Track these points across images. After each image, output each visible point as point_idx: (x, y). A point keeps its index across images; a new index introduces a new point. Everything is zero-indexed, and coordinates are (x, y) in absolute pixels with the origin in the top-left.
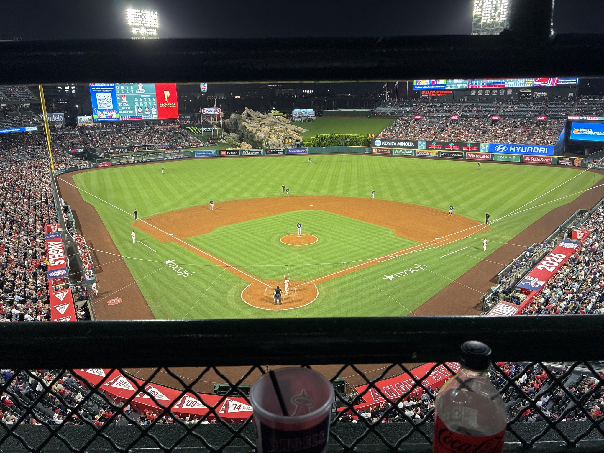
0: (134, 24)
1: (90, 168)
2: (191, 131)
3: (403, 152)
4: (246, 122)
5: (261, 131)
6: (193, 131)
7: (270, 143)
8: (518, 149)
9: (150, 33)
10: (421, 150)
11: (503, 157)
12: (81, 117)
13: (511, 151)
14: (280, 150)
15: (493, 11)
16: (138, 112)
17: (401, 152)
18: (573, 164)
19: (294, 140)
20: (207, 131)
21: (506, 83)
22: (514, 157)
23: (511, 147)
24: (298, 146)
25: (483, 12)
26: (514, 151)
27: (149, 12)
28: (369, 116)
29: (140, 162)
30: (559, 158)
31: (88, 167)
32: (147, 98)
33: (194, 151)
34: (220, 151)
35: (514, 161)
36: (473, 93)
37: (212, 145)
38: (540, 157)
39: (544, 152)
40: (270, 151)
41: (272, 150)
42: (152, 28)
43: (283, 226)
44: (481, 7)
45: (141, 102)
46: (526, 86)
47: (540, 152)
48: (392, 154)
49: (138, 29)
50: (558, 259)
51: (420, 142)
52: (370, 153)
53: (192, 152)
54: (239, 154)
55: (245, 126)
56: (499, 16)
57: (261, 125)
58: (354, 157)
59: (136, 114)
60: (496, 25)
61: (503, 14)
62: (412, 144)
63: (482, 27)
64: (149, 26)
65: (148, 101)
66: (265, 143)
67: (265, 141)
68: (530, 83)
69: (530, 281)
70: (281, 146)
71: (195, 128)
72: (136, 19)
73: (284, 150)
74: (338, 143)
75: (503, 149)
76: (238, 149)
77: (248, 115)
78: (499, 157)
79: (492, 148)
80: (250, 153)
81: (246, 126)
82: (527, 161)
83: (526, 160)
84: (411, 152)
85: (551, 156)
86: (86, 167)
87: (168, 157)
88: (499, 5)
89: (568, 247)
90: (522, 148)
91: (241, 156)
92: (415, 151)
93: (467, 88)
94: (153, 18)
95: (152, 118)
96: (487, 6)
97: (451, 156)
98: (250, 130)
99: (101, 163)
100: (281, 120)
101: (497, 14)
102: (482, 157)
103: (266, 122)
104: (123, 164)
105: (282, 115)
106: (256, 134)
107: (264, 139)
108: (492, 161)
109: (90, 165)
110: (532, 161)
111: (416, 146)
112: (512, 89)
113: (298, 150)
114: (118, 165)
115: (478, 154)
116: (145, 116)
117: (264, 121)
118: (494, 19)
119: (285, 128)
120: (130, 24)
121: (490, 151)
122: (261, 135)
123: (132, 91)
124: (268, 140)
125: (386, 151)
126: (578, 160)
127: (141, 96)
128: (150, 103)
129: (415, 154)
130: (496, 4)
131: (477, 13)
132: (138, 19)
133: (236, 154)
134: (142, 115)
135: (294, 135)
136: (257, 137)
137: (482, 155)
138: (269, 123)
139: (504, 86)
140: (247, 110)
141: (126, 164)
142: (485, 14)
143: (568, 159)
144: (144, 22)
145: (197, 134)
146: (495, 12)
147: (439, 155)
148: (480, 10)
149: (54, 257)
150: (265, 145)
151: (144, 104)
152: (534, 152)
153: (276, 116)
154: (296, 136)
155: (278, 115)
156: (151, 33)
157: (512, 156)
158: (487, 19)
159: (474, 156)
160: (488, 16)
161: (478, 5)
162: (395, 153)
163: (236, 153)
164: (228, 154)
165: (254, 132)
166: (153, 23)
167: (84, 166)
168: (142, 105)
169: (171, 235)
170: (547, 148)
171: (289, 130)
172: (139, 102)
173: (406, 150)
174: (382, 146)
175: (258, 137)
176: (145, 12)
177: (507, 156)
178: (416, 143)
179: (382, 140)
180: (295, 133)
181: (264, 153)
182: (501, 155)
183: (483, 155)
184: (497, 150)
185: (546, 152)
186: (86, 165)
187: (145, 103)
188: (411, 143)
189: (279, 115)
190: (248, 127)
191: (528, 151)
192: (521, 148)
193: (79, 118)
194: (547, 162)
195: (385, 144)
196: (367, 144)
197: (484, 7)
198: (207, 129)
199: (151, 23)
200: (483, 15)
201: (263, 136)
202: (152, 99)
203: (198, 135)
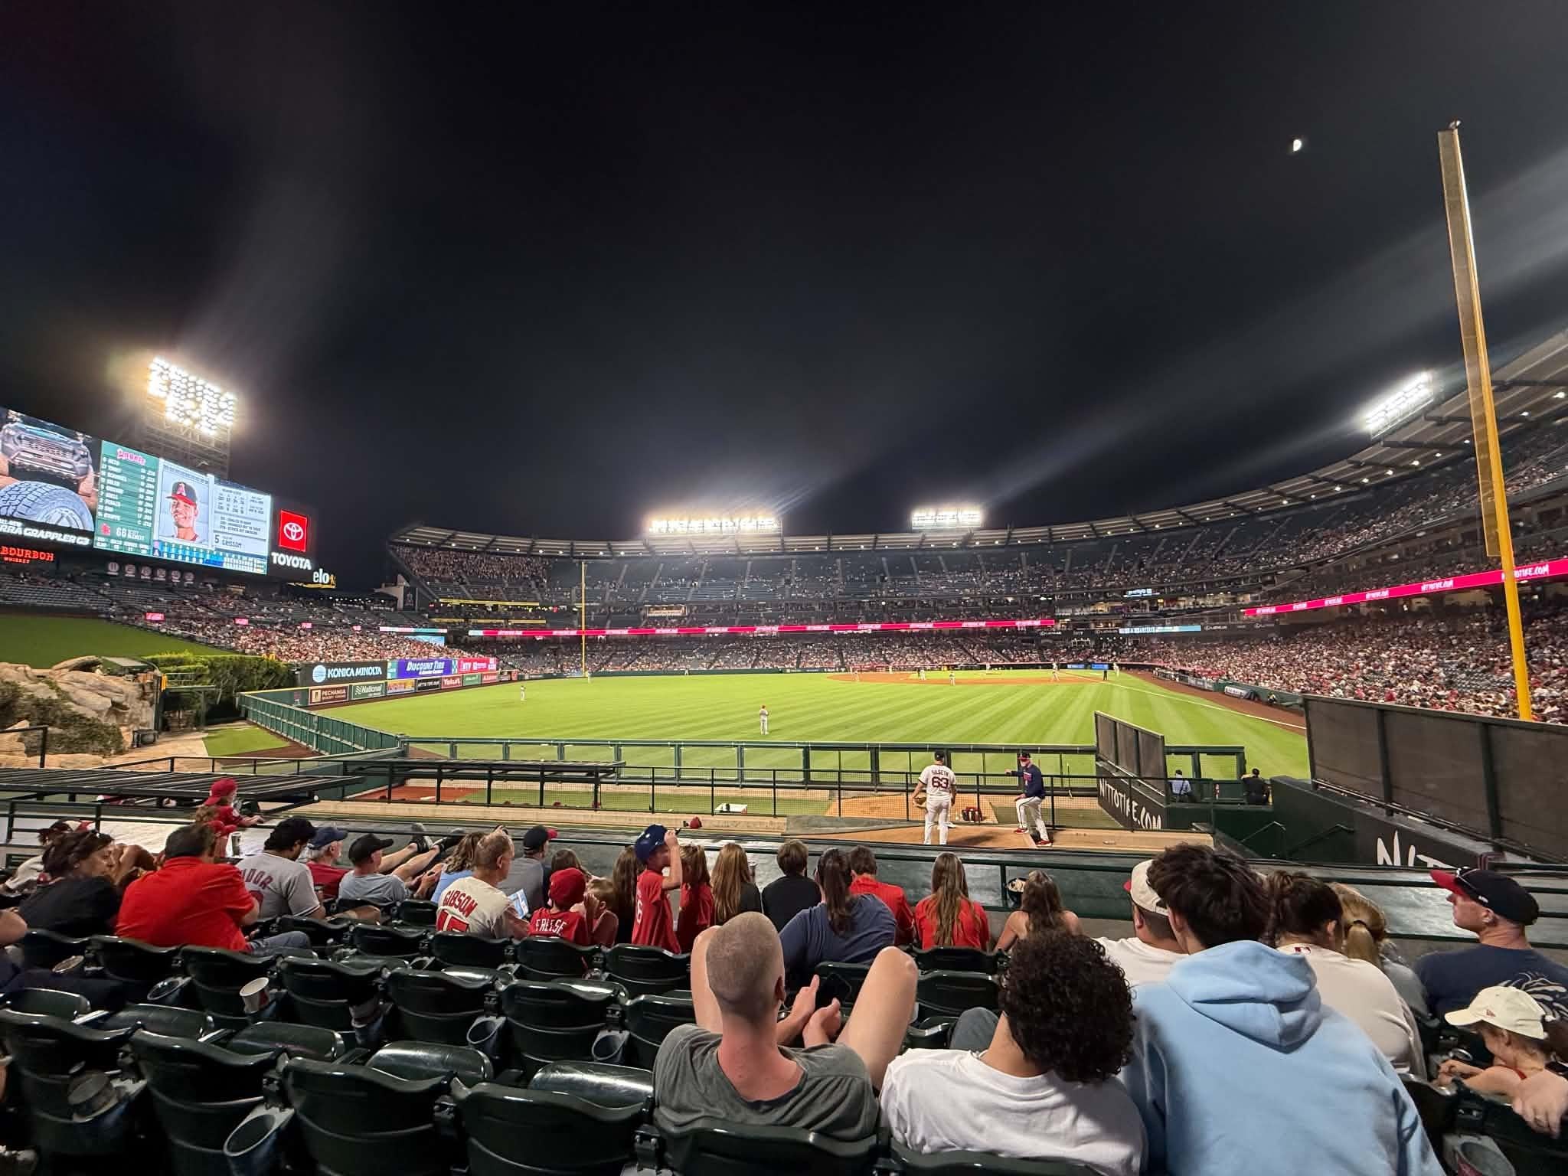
3: (368, 690)
10: (393, 682)
17: (365, 690)
48: (349, 700)
51: (390, 665)
52: (306, 706)
62: (379, 670)
84: (379, 689)
92: (386, 684)
97: (428, 687)
102: (455, 682)
111: (384, 674)
115: (452, 679)
125: (338, 692)
129: (386, 691)
147: (415, 688)
158: (176, 416)
159: (449, 682)
162: (357, 696)
173: (373, 685)
174: (326, 680)
178: (384, 667)
179: (326, 666)
188: (377, 668)
195: (333, 676)
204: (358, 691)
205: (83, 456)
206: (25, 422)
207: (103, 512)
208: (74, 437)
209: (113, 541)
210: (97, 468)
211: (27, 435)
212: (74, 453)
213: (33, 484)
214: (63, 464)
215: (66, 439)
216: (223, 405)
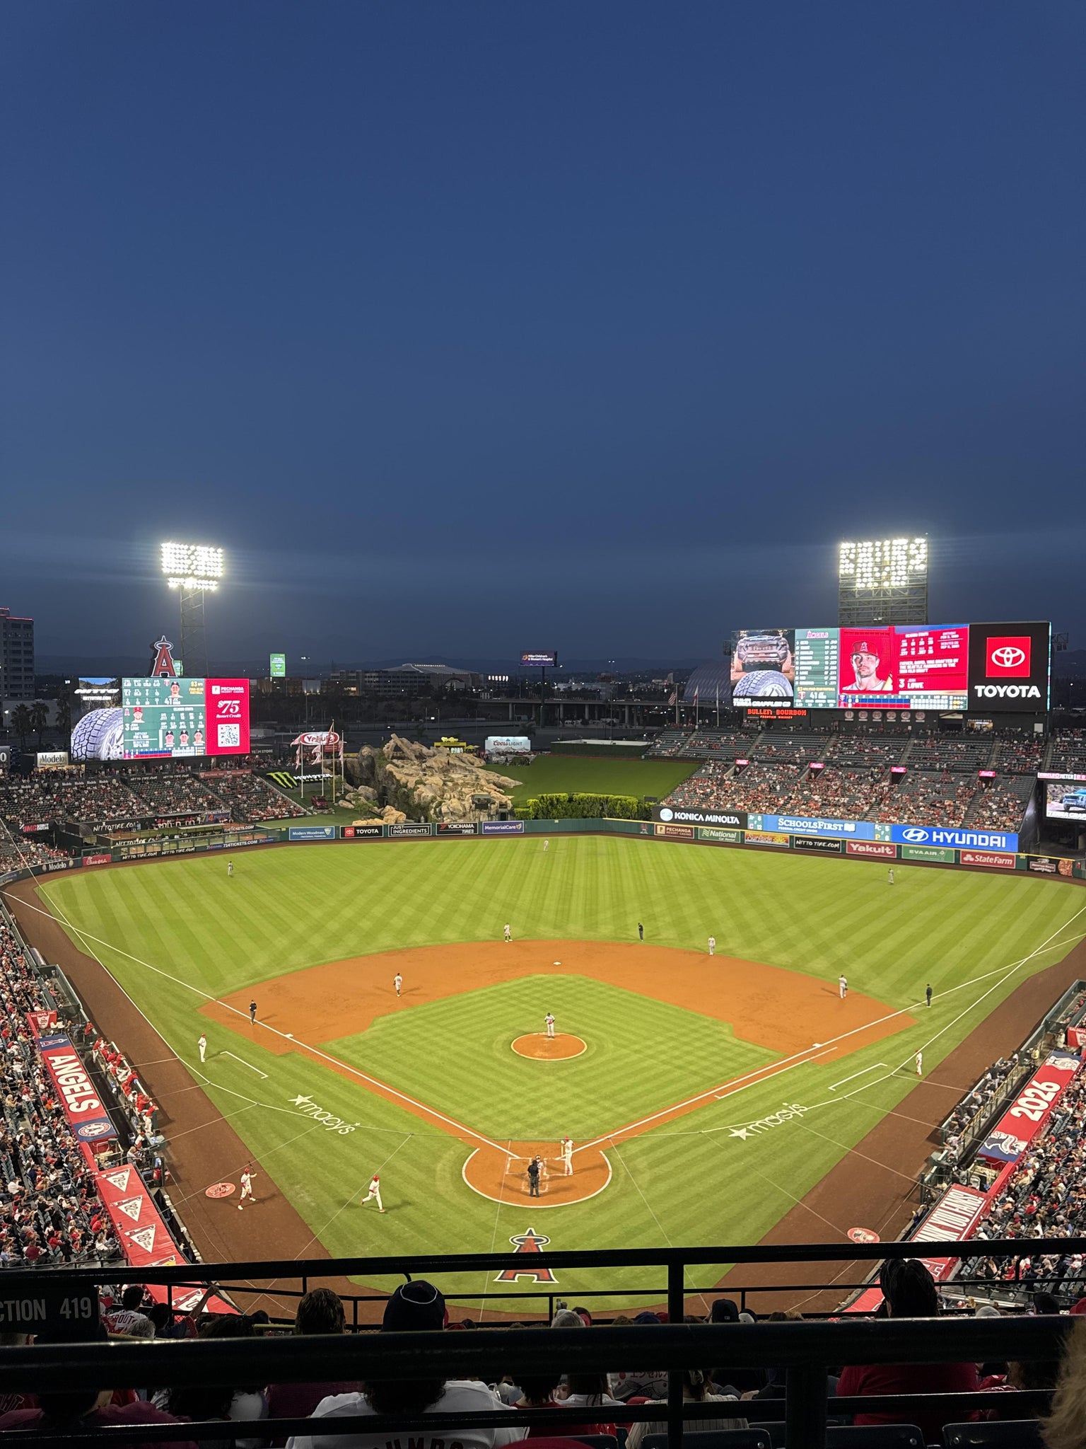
0: (173, 571)
1: (68, 868)
2: (277, 782)
3: (717, 834)
4: (393, 764)
5: (425, 785)
6: (280, 782)
7: (444, 809)
8: (949, 838)
9: (203, 587)
10: (757, 833)
11: (921, 852)
12: (44, 754)
13: (934, 840)
14: (467, 826)
15: (876, 569)
16: (164, 741)
17: (713, 834)
18: (1058, 872)
19: (494, 803)
20: (311, 782)
21: (912, 701)
22: (942, 853)
23: (935, 833)
24: (503, 817)
25: (859, 570)
26: (942, 841)
27: (206, 549)
28: (643, 757)
29: (172, 854)
30: (1029, 859)
31: (63, 866)
32: (187, 713)
33: (287, 829)
34: (343, 829)
35: (943, 861)
36: (849, 717)
37: (322, 813)
38: (993, 856)
39: (999, 845)
40: (447, 827)
41: (450, 826)
42: (207, 578)
43: (511, 1013)
44: (854, 561)
45: (173, 721)
46: (951, 708)
47: (991, 845)
48: (695, 840)
49: (182, 580)
50: (1046, 1093)
51: (751, 817)
52: (651, 836)
53: (284, 829)
54: (381, 834)
55: (391, 773)
56: (888, 578)
57: (424, 770)
58: (621, 842)
59: (161, 746)
60: (885, 595)
61: (896, 576)
62: (735, 820)
63: (857, 596)
64: (203, 574)
65: (187, 721)
66: (435, 810)
67: (434, 805)
68: (958, 702)
69: (1001, 1141)
70: (468, 815)
71: (285, 776)
72: (178, 561)
73: (475, 825)
74: (585, 812)
75: (920, 835)
76: (377, 822)
77: (397, 748)
78: (913, 853)
79: (897, 832)
80: (404, 831)
81: (395, 773)
82: (969, 861)
83: (966, 859)
84: (734, 836)
85: (1015, 854)
86: (58, 866)
87: (230, 841)
88: (887, 559)
89: (1061, 1068)
90: (957, 835)
91: (387, 839)
92: (743, 833)
93: (837, 707)
94: (212, 559)
95: (192, 754)
96: (866, 560)
97: (817, 847)
98: (403, 780)
99: (90, 858)
100: (463, 759)
101: (884, 574)
102: (879, 851)
103: (434, 765)
104: (137, 858)
105: (463, 747)
106: (415, 789)
107: (432, 802)
108: (899, 860)
109: (67, 862)
110: (979, 862)
111: (744, 823)
112: (926, 711)
113: (503, 825)
114: (125, 860)
115: (871, 845)
116: (179, 750)
117: (430, 762)
118: (879, 583)
119: (474, 777)
120: (165, 570)
121: (893, 840)
122: (426, 793)
123: (157, 700)
124: (440, 804)
125: (683, 830)
126: (1066, 864)
127: (175, 709)
128: (191, 723)
129: (743, 840)
130: (883, 557)
131: (847, 571)
132: (182, 561)
133: (376, 834)
134: (172, 748)
135: (494, 794)
136: (416, 797)
137: (878, 846)
138: (441, 766)
139: (909, 706)
140: (395, 740)
141: (143, 857)
142: (862, 573)
143: (1047, 861)
144: (193, 567)
145: (288, 787)
146: (880, 572)
147: (791, 844)
148: (852, 565)
149: (73, 1091)
150: (435, 813)
151: (179, 725)
152: (980, 844)
153: (450, 748)
154: (498, 797)
155: (454, 747)
156: (207, 588)
157: (938, 851)
158: (866, 583)
159: (862, 849)
160: (867, 578)
161: (848, 558)
162: (701, 837)
163: (377, 831)
164: (360, 835)
165: (411, 785)
166: (212, 569)
167: (55, 864)
168: (173, 726)
169: (288, 1036)
170: (1004, 838)
171: (483, 782)
172: (168, 722)
173: (724, 832)
174: (674, 820)
175: (419, 796)
176: (199, 548)
177: (929, 850)
178: (743, 818)
179: (675, 809)
180: (496, 788)
181: (434, 832)
182: (917, 849)
183: (880, 846)
184: (908, 838)
185: (1004, 846)
186: (60, 863)
187: (181, 723)
188: (732, 818)
189: (457, 747)
190: (398, 776)
191: (968, 843)
192: (954, 837)
193: (40, 755)
194: (1007, 865)
195: (681, 817)
196: (644, 815)
197: (859, 560)
198: (309, 776)
199: (208, 568)
200: (859, 575)
201: (431, 794)
202: (196, 715)
203: (291, 790)
204: (706, 833)
205: (783, 646)
206: (749, 635)
207: (799, 681)
208: (776, 634)
209: (807, 701)
210: (792, 651)
211: (751, 643)
212: (777, 645)
213: (755, 673)
214: (771, 655)
215: (772, 637)
216: (912, 552)
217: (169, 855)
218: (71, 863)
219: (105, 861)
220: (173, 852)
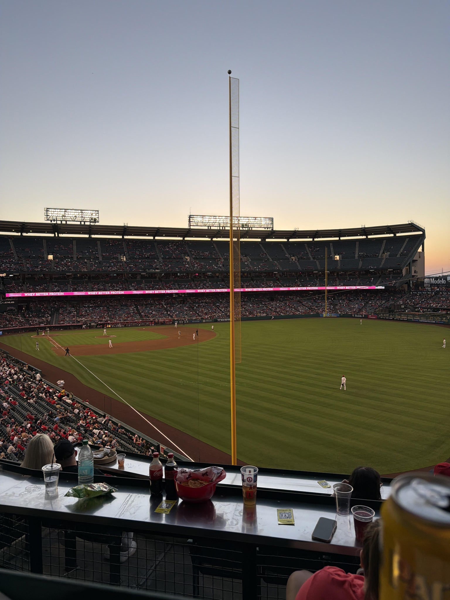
31: (361, 316)
86: (359, 316)
99: (370, 315)
114: (381, 319)
141: (388, 319)
217: (396, 320)
218: (363, 316)
219: (375, 318)
220: (398, 319)
